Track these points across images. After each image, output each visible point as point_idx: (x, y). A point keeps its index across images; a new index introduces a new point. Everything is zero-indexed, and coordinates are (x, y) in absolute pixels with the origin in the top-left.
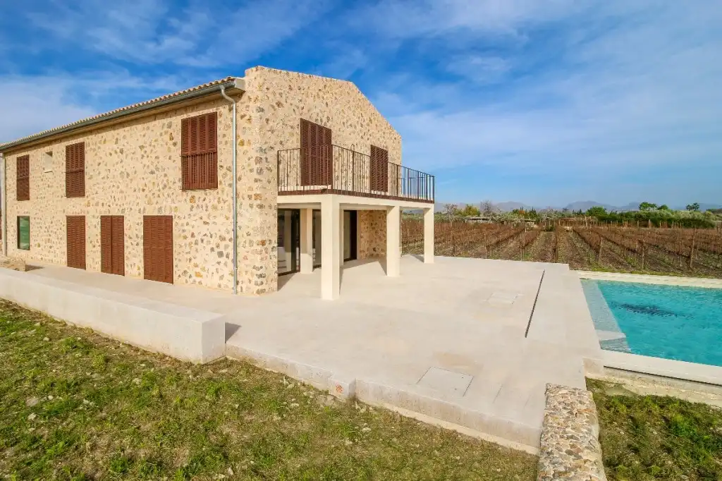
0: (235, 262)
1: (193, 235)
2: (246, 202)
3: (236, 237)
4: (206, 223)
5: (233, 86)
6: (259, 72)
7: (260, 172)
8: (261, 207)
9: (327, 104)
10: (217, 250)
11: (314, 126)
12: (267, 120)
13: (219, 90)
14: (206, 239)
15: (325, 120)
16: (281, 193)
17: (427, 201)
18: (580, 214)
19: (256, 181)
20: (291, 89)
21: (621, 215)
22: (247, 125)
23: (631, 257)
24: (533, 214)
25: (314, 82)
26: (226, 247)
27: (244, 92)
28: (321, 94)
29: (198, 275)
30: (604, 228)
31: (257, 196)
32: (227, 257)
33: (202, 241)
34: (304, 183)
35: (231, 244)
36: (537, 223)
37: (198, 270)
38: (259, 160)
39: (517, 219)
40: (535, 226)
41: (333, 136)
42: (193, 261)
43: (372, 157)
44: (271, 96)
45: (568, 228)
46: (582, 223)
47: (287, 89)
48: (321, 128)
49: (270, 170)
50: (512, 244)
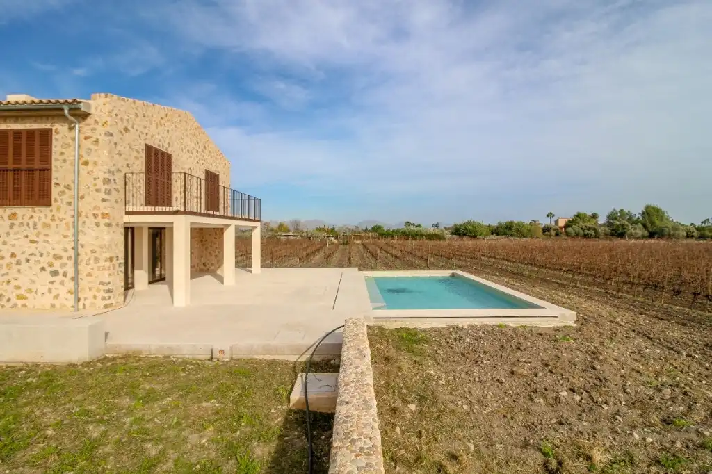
0: (75, 279)
1: (13, 255)
2: (91, 221)
3: (78, 254)
4: (32, 242)
5: (79, 109)
6: (108, 99)
7: (108, 192)
8: (109, 225)
9: (168, 131)
10: (49, 269)
11: (157, 151)
12: (116, 144)
13: (62, 110)
14: (32, 259)
15: (166, 146)
16: (128, 213)
17: (255, 221)
18: (366, 230)
19: (104, 200)
20: (136, 115)
21: (393, 231)
22: (93, 147)
23: (398, 262)
24: (333, 231)
25: (157, 110)
26: (63, 265)
27: (89, 114)
28: (163, 122)
29: (20, 297)
30: (382, 241)
31: (104, 215)
32: (65, 275)
33: (28, 261)
34: (148, 203)
35: (71, 263)
36: (336, 238)
37: (19, 292)
38: (106, 181)
39: (321, 235)
40: (335, 241)
41: (173, 160)
42: (14, 283)
43: (207, 180)
44: (120, 123)
45: (358, 242)
46: (368, 238)
47: (133, 116)
48: (163, 153)
49: (117, 190)
50: (318, 257)
